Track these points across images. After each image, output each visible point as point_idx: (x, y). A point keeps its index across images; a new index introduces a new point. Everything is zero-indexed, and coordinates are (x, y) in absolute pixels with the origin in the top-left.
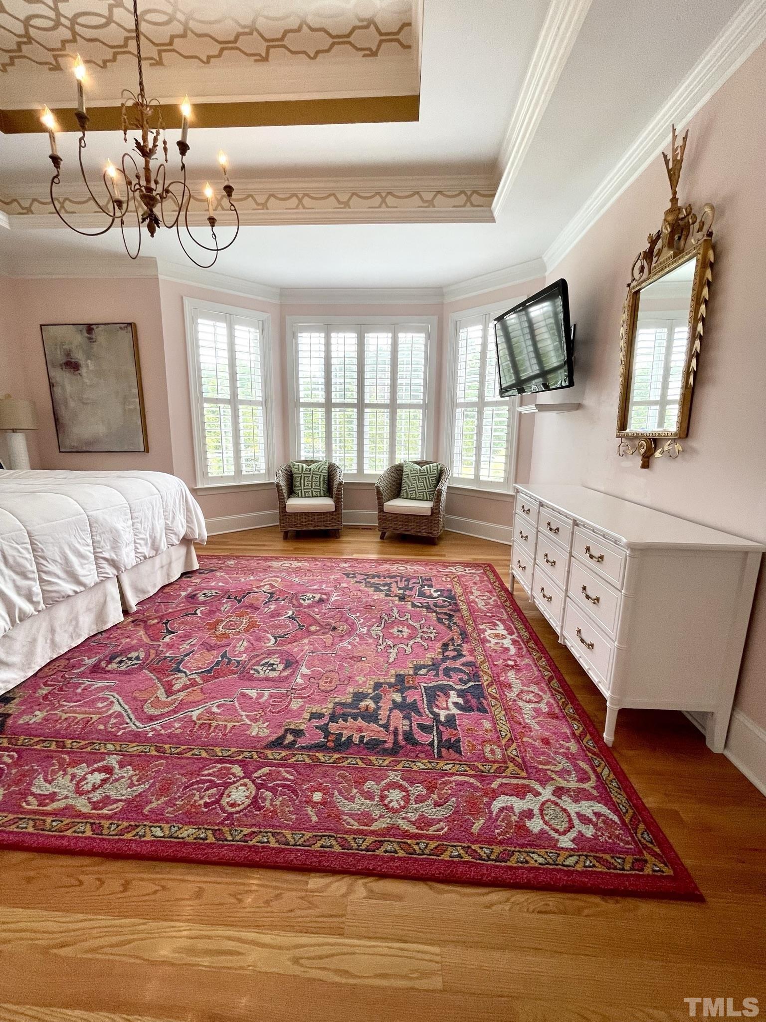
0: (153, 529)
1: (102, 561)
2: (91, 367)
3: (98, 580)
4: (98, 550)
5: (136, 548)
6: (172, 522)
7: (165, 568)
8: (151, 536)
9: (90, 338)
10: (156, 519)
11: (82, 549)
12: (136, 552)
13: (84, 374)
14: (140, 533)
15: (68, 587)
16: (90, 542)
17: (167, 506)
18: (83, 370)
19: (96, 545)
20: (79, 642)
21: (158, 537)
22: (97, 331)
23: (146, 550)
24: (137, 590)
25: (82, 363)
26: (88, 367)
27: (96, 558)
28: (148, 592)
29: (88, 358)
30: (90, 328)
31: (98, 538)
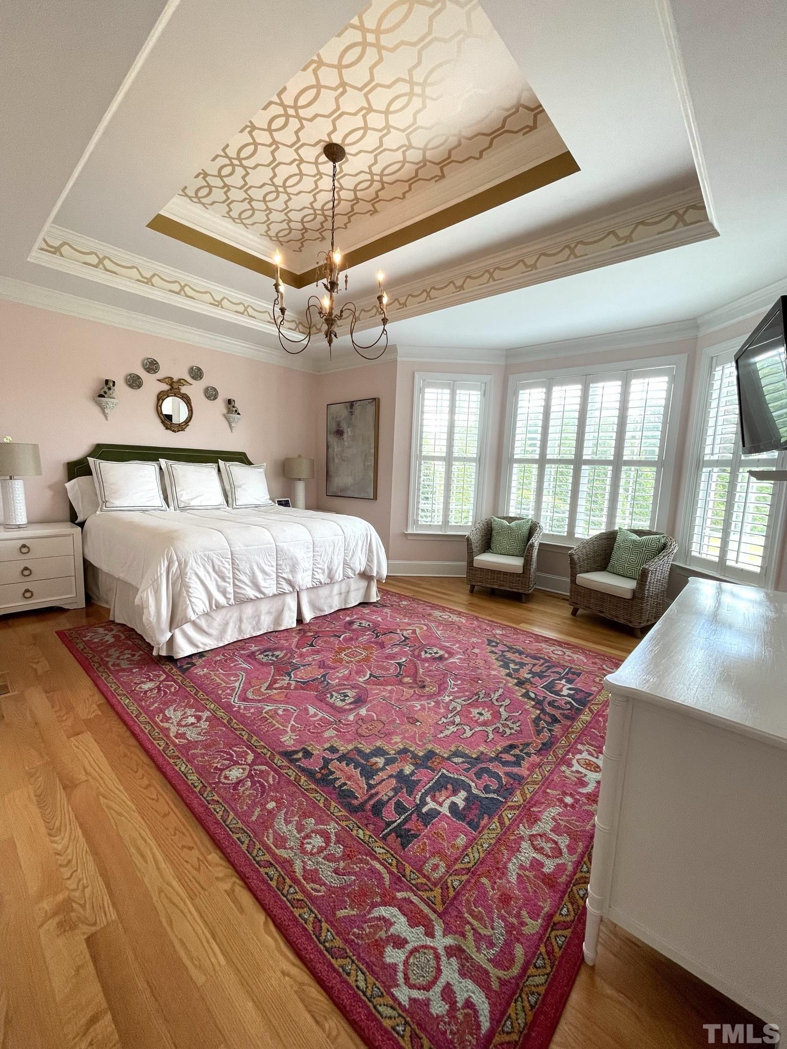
0: (331, 562)
1: (281, 580)
2: (350, 434)
3: (276, 593)
4: (279, 571)
5: (313, 574)
6: (351, 559)
7: (343, 596)
8: (328, 568)
9: (351, 412)
10: (336, 554)
11: (266, 568)
12: (313, 578)
13: (345, 439)
14: (318, 563)
15: (251, 593)
16: (274, 564)
17: (348, 545)
18: (345, 436)
19: (279, 567)
20: (259, 633)
21: (335, 568)
22: (356, 405)
23: (323, 578)
24: (314, 606)
25: (345, 431)
26: (348, 433)
27: (278, 577)
28: (323, 611)
29: (348, 427)
30: (352, 404)
31: (281, 562)
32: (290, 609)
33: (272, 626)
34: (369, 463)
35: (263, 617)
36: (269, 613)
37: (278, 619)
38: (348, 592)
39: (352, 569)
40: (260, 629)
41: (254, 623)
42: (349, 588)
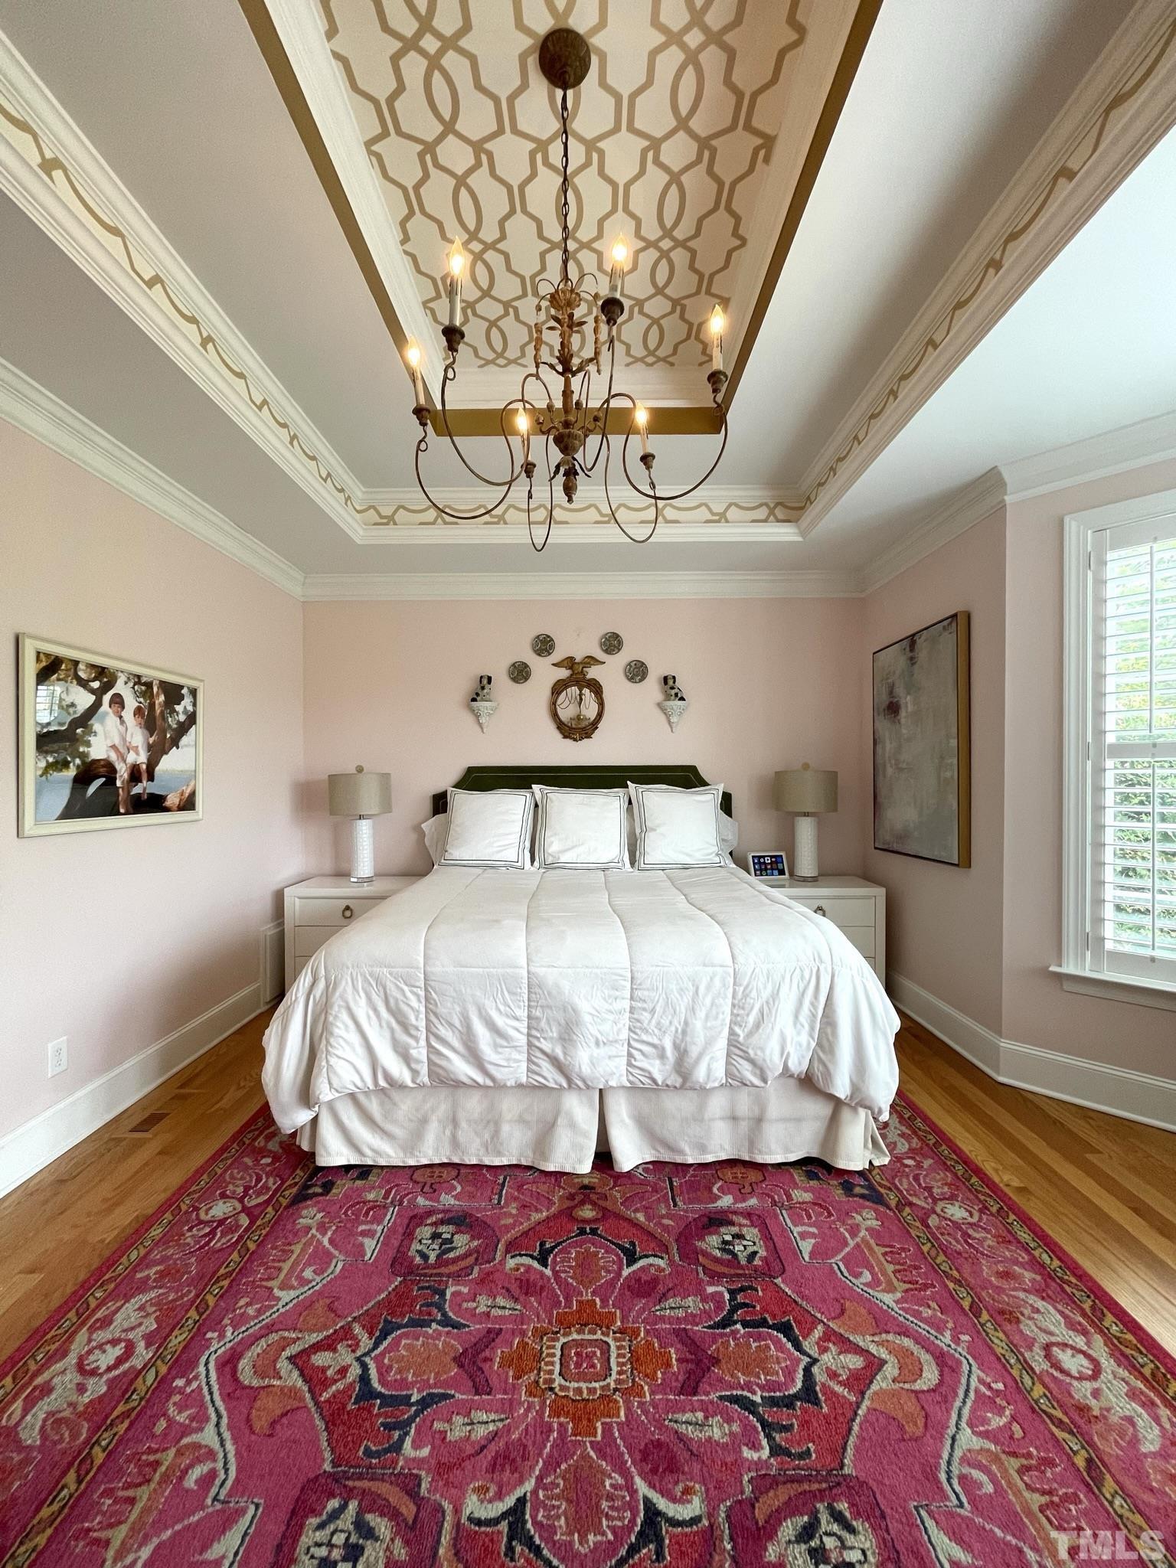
0: (684, 1032)
1: (539, 1054)
2: (910, 708)
4: (534, 1033)
5: (630, 1055)
6: (750, 1034)
8: (676, 1047)
9: (912, 659)
10: (701, 1014)
11: (500, 1021)
12: (629, 1064)
13: (903, 721)
14: (646, 1031)
16: (523, 1013)
17: (745, 996)
18: (903, 713)
19: (534, 1023)
21: (694, 1052)
22: (920, 641)
23: (659, 1071)
25: (902, 702)
26: (908, 704)
27: (530, 1045)
29: (909, 693)
30: (912, 640)
31: (538, 1013)
32: (572, 1125)
33: (530, 1154)
34: (948, 774)
35: (506, 1128)
36: (521, 1120)
37: (543, 1141)
38: (759, 1120)
39: (752, 1062)
40: (499, 1154)
41: (487, 1136)
42: (763, 1110)
